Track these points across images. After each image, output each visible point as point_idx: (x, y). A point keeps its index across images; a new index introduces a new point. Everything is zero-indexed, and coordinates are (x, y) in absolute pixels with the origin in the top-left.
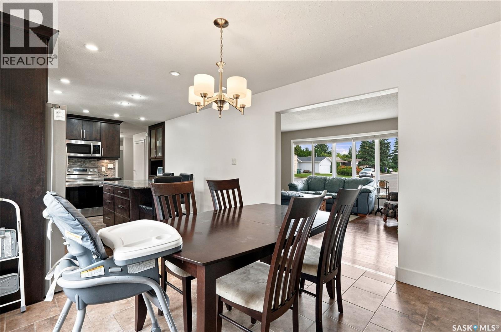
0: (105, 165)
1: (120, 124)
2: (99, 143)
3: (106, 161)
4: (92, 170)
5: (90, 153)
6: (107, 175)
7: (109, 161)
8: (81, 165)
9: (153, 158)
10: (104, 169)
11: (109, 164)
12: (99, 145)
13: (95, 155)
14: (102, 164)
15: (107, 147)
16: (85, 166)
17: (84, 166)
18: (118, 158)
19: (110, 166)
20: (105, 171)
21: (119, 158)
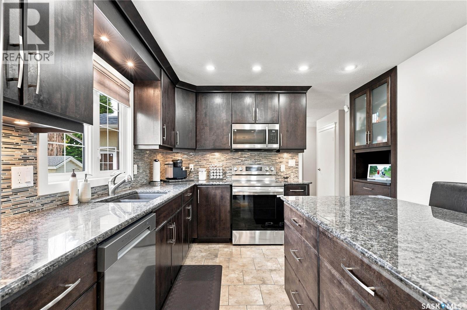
0: (284, 160)
1: (306, 93)
2: (277, 127)
3: (286, 155)
4: (268, 169)
5: (264, 143)
6: (288, 176)
7: (290, 155)
8: (255, 161)
9: (360, 148)
10: (283, 168)
11: (289, 160)
12: (276, 129)
13: (273, 146)
14: (281, 160)
15: (287, 131)
16: (261, 162)
17: (259, 163)
18: (303, 149)
19: (292, 163)
20: (284, 170)
21: (306, 149)
